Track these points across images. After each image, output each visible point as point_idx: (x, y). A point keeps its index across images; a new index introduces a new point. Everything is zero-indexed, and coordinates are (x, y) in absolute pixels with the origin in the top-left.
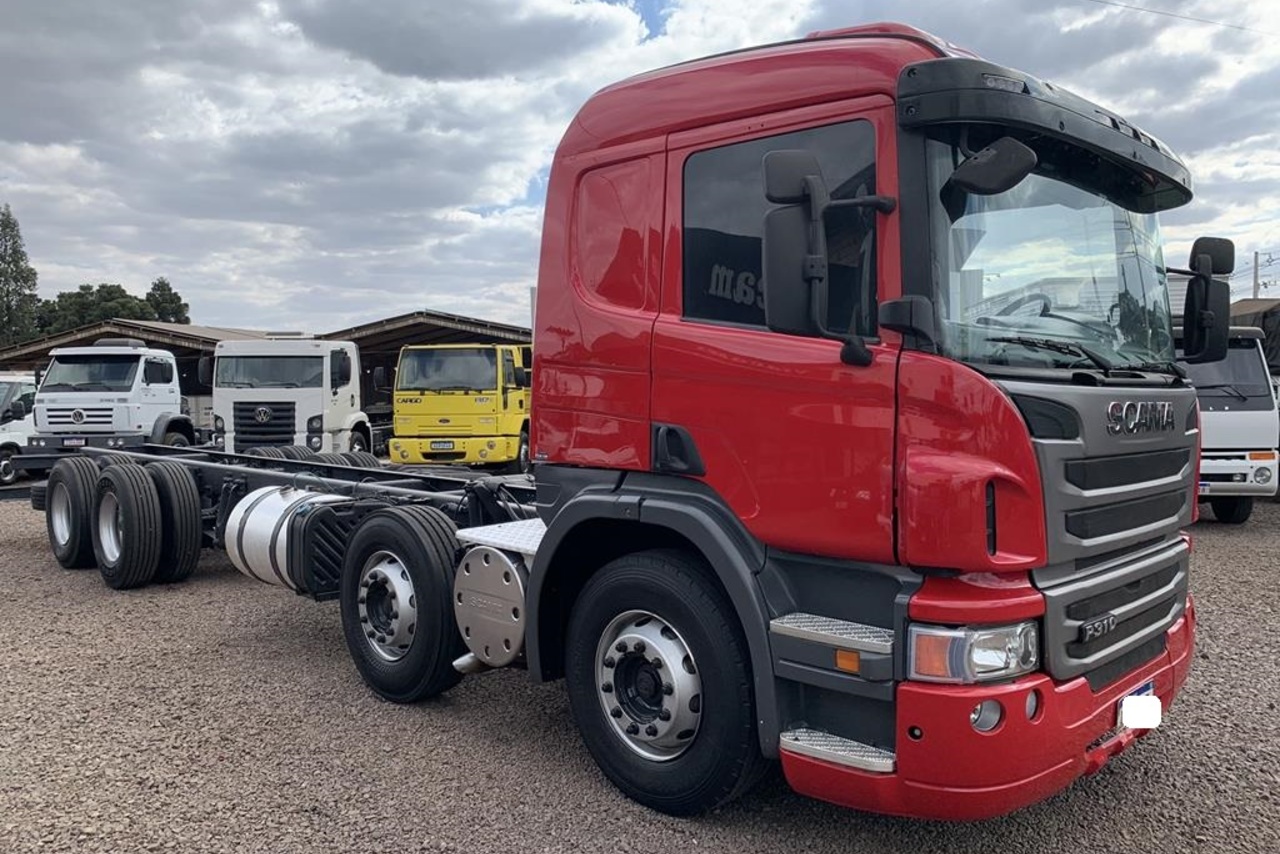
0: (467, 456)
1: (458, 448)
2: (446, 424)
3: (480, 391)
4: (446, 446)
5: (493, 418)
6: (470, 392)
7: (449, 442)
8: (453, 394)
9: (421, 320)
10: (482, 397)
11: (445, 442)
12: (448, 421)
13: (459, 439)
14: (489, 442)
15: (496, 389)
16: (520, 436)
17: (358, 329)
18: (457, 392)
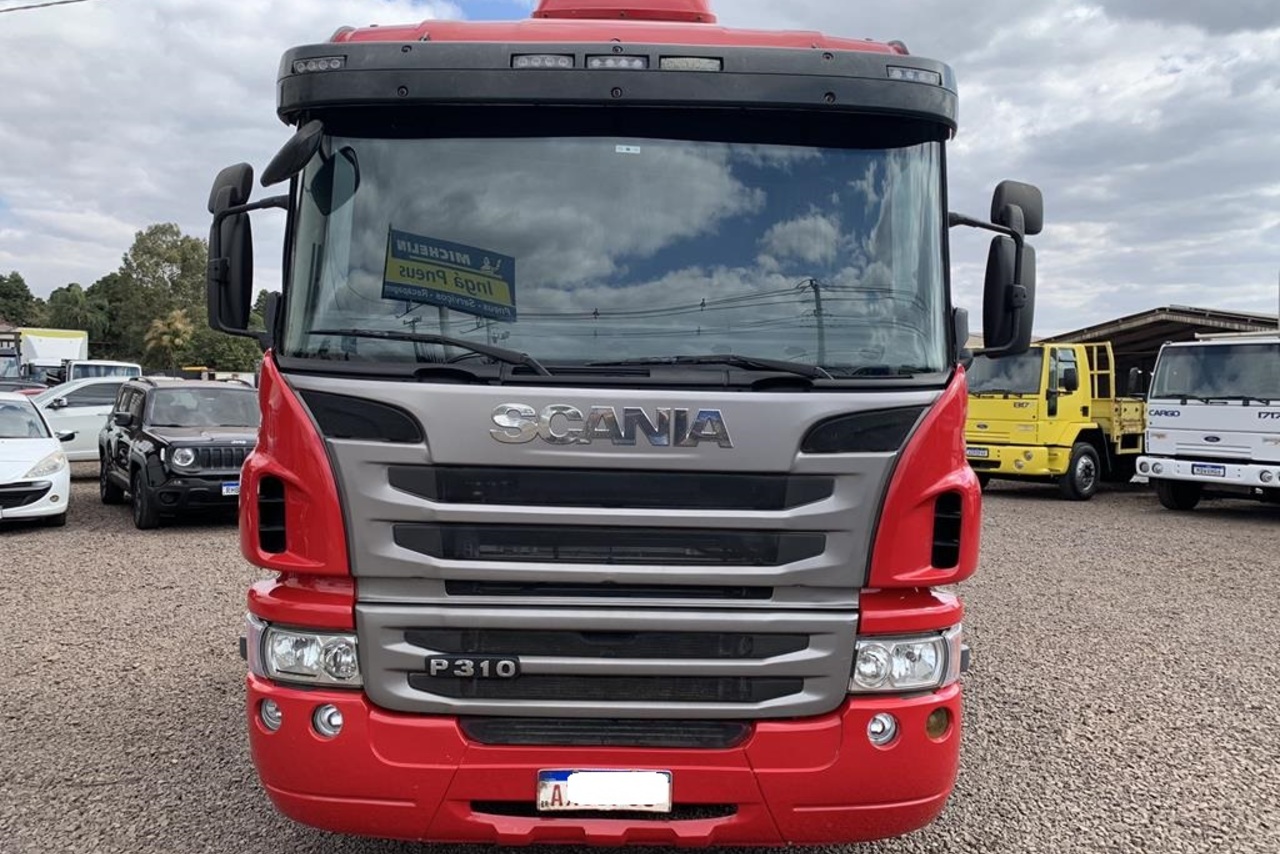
0: (1002, 465)
1: (992, 457)
2: (984, 430)
3: (1020, 395)
4: (981, 453)
5: (1032, 425)
6: (1010, 396)
7: (984, 449)
8: (992, 397)
9: (1163, 317)
10: (1021, 401)
11: (980, 449)
12: (985, 427)
13: (995, 447)
14: (1026, 452)
15: (1038, 393)
16: (1073, 447)
17: (1090, 329)
18: (996, 396)
